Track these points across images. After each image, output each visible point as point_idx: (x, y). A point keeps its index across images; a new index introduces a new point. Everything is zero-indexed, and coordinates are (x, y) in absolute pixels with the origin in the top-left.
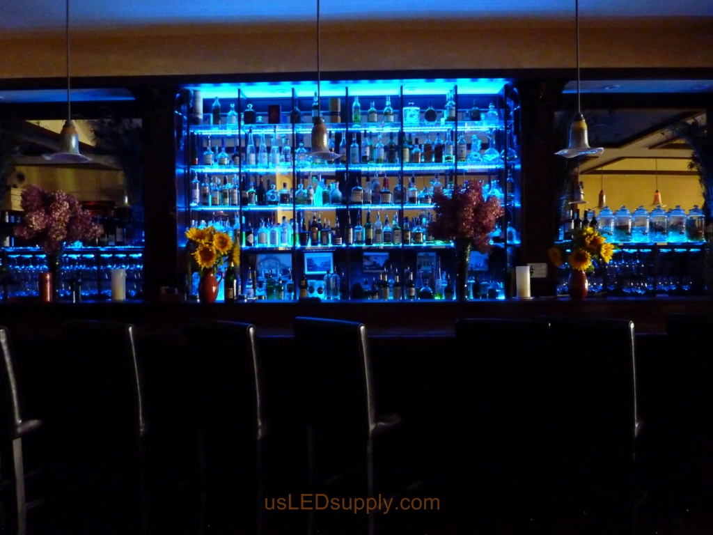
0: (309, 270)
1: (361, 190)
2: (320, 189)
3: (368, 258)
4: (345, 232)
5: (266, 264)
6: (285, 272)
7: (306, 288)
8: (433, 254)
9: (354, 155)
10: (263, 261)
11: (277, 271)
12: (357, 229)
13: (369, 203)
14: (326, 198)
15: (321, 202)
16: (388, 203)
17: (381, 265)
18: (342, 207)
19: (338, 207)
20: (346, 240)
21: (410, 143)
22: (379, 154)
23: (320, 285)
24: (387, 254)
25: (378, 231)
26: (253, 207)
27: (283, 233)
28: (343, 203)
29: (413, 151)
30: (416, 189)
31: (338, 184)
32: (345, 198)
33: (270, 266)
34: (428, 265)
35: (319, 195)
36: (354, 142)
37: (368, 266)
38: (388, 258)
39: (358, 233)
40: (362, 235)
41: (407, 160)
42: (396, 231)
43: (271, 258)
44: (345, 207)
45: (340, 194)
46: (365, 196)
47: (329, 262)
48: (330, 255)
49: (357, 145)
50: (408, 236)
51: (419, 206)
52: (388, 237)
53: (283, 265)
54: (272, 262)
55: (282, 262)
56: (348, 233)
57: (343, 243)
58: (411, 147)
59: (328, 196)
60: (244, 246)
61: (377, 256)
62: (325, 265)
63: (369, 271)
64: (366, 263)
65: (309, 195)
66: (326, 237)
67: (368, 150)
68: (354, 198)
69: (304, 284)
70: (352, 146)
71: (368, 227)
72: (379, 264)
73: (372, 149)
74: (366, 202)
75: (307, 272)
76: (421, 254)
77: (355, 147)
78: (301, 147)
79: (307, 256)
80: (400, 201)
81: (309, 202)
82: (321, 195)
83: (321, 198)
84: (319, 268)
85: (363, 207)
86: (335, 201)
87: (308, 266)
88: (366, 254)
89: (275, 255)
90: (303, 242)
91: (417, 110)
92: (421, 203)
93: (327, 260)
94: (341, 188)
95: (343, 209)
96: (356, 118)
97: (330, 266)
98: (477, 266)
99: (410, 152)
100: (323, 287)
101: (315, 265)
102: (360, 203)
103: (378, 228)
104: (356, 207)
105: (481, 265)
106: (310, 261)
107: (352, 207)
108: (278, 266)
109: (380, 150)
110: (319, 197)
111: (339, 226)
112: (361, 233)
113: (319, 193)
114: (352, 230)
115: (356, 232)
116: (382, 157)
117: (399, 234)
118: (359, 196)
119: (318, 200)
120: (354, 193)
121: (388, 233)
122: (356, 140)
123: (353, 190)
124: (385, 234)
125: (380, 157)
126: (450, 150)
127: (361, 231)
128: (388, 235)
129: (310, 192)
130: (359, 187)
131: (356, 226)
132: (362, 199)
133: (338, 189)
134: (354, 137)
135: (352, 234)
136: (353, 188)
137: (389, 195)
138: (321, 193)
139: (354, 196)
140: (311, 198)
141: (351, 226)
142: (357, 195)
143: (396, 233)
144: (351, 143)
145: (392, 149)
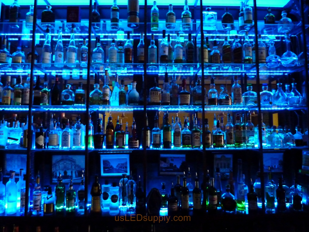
0: (105, 172)
1: (159, 90)
2: (117, 90)
3: (165, 160)
4: (143, 134)
5: (61, 165)
6: (79, 174)
7: (100, 195)
8: (230, 156)
9: (152, 55)
10: (58, 162)
11: (72, 173)
12: (154, 131)
13: (167, 104)
14: (123, 99)
15: (117, 103)
16: (187, 104)
17: (178, 166)
18: (139, 109)
19: (136, 109)
20: (143, 142)
21: (208, 47)
22: (178, 55)
23: (114, 192)
24: (184, 156)
25: (177, 134)
26: (47, 108)
27: (76, 134)
28: (141, 103)
29: (212, 53)
30: (216, 90)
31: (135, 84)
32: (142, 99)
33: (65, 167)
34: (225, 167)
35: (116, 95)
37: (165, 168)
38: (184, 160)
39: (156, 136)
40: (160, 137)
41: (206, 60)
42: (196, 134)
43: (66, 159)
44: (143, 109)
45: (137, 94)
46: (163, 97)
47: (126, 163)
48: (127, 157)
49: (155, 47)
50: (208, 139)
52: (187, 140)
53: (79, 166)
54: (68, 164)
55: (77, 163)
56: (146, 135)
57: (139, 146)
59: (125, 96)
60: (34, 147)
61: (174, 157)
62: (121, 167)
63: (166, 173)
64: (163, 165)
65: (105, 95)
66: (121, 139)
67: (167, 50)
68: (153, 99)
69: (97, 191)
70: (150, 47)
71: (166, 130)
72: (175, 166)
73: (170, 50)
74: (164, 104)
75: (103, 174)
76: (219, 156)
77: (152, 47)
78: (98, 47)
79: (103, 157)
80: (200, 102)
81: (106, 102)
82: (118, 96)
83: (118, 99)
84: (116, 169)
85: (161, 109)
86: (132, 101)
87: (104, 168)
88: (162, 155)
89: (70, 156)
90: (97, 144)
92: (220, 105)
93: (123, 162)
94: (138, 89)
95: (141, 111)
96: (154, 21)
97: (126, 167)
98: (272, 168)
99: (209, 54)
100: (118, 194)
101: (112, 167)
102: (158, 104)
103: (177, 130)
104: (153, 109)
105: (276, 167)
106: (106, 162)
107: (149, 109)
108: (73, 167)
109: (179, 50)
110: (116, 98)
111: (136, 128)
112: (158, 135)
113: (116, 93)
114: (150, 132)
115: (154, 134)
116: (181, 57)
117: (199, 136)
118: (157, 96)
119: (114, 101)
120: (152, 93)
121: (187, 135)
122: (154, 42)
123: (151, 90)
124: (185, 136)
125: (179, 57)
126: (250, 52)
127: (159, 133)
128: (187, 138)
129: (107, 92)
130: (157, 88)
131: (153, 128)
132: (160, 100)
133: (135, 89)
134: (152, 39)
135: (150, 136)
136: (152, 88)
137: (188, 96)
138: (118, 93)
139: (153, 97)
140: (108, 98)
141: (148, 128)
142: (155, 96)
143: (196, 136)
144: (150, 45)
145: (191, 50)
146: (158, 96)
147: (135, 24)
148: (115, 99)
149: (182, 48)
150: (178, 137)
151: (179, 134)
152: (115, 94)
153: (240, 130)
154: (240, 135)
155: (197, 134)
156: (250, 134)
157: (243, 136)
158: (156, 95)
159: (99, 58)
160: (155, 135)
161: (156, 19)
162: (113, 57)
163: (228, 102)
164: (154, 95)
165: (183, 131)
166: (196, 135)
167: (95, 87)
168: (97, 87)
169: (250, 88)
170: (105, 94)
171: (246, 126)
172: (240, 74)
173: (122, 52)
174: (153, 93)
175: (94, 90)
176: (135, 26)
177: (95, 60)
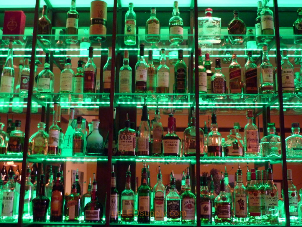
1: (132, 133)
2: (71, 131)
12: (125, 194)
13: (145, 154)
14: (78, 146)
16: (175, 155)
19: (100, 159)
21: (208, 67)
22: (162, 80)
25: (159, 200)
27: (7, 198)
28: (105, 152)
29: (213, 78)
30: (218, 133)
31: (98, 123)
32: (106, 146)
35: (69, 140)
36: (126, 63)
39: (127, 202)
40: (133, 205)
41: (204, 89)
42: (187, 200)
45: (100, 138)
46: (137, 144)
49: (130, 68)
51: (223, 159)
52: (174, 210)
58: (209, 72)
59: (82, 141)
66: (74, 207)
67: (145, 74)
68: (121, 146)
70: (122, 68)
71: (143, 193)
73: (151, 72)
77: (126, 69)
78: (47, 68)
80: (194, 151)
83: (71, 145)
86: (91, 150)
91: (217, 21)
92: (226, 155)
94: (102, 130)
96: (129, 31)
99: (208, 80)
102: (131, 154)
103: (159, 195)
109: (163, 74)
110: (68, 143)
111: (98, 189)
112: (130, 202)
113: (69, 136)
114: (118, 197)
115: (123, 200)
116: (167, 84)
117: (192, 205)
118: (129, 142)
119: (66, 147)
120: (122, 137)
121: (174, 203)
122: (128, 61)
123: (122, 133)
124: (170, 204)
125: (164, 84)
126: (270, 76)
127: (131, 198)
128: (174, 206)
129: (54, 135)
130: (130, 129)
131: (124, 190)
132: (133, 148)
133: (97, 132)
134: (126, 57)
135: (118, 202)
136: (121, 130)
137: (177, 142)
138: (71, 137)
139: (123, 143)
140: (56, 145)
141: (116, 190)
142: (126, 142)
143: (187, 204)
144: (122, 65)
145: (181, 73)
146: (131, 142)
147: (100, 37)
148: (68, 145)
149: (168, 71)
150: (159, 205)
151: (162, 200)
152: (68, 138)
153: (256, 195)
154: (256, 203)
155: (189, 201)
156: (271, 203)
157: (261, 205)
158: (128, 140)
159: (46, 85)
160: (125, 202)
161: (131, 29)
162: (66, 84)
163: (238, 152)
164: (125, 140)
165: (169, 195)
166: (187, 202)
167: (39, 127)
168: (41, 127)
169: (272, 130)
170: (52, 138)
171: (265, 189)
172: (262, 107)
173: (81, 76)
174: (124, 138)
175: (37, 131)
176: (101, 39)
177: (40, 88)
